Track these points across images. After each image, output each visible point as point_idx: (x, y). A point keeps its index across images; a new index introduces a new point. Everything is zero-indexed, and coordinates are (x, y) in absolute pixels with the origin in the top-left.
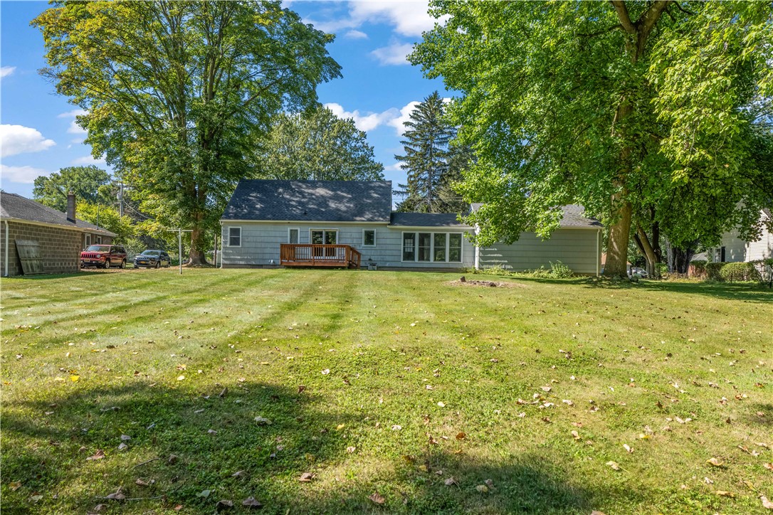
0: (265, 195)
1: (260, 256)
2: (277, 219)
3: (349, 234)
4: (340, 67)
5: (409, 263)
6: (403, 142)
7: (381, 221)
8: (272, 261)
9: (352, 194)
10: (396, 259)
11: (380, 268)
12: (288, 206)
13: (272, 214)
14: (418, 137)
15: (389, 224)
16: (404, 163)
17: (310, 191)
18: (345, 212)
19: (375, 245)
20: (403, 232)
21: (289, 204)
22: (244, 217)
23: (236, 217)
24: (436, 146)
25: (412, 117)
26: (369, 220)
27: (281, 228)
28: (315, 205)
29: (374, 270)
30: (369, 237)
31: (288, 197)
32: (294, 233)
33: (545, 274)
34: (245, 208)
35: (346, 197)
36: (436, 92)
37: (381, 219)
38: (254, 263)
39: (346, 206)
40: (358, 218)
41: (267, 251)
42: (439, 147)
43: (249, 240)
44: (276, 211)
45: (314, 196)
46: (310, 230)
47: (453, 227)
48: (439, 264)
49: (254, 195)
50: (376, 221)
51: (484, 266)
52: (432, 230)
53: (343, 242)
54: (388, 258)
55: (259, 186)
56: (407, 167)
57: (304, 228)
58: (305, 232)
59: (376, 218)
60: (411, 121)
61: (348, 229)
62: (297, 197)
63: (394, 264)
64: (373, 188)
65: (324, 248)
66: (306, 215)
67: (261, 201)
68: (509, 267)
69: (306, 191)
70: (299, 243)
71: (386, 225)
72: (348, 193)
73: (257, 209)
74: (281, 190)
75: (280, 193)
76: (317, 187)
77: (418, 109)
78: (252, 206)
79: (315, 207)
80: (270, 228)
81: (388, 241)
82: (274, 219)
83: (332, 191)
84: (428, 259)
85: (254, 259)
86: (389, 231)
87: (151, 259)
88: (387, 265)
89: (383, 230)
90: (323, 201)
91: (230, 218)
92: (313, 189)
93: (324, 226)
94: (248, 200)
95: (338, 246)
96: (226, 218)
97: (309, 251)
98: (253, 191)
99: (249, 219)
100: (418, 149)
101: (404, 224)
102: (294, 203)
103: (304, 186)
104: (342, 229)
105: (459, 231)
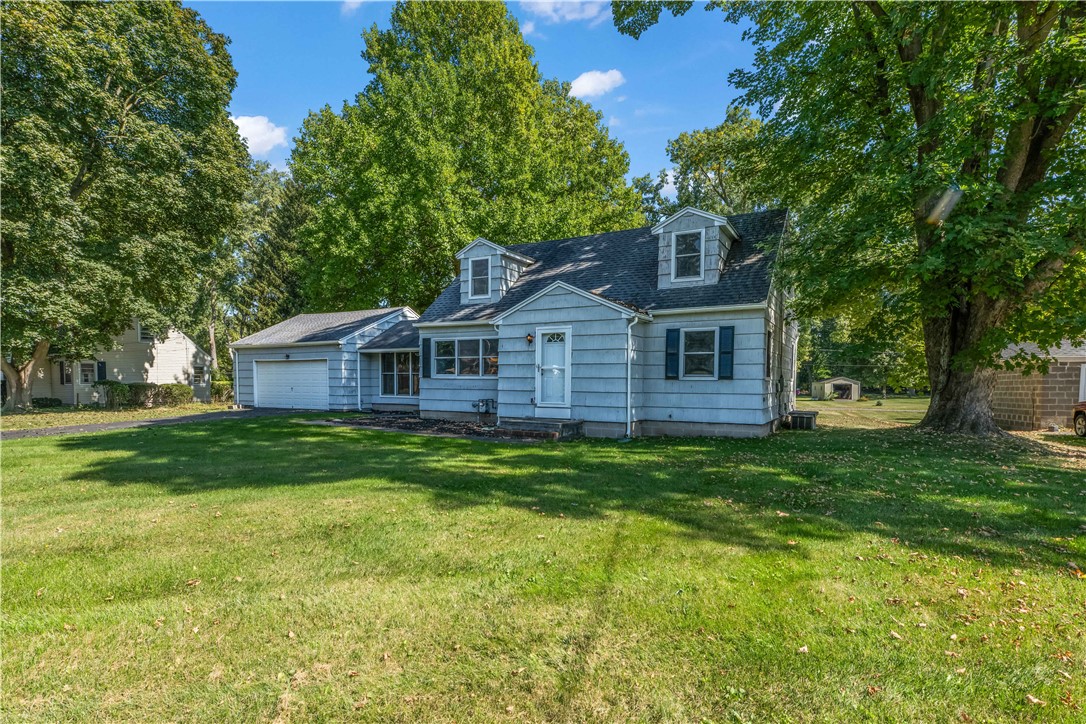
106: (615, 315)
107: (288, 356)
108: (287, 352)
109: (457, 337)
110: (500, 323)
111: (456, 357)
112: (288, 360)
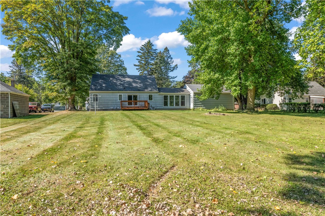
0: (105, 81)
1: (107, 106)
2: (113, 91)
3: (143, 96)
4: (129, 30)
5: (166, 107)
6: (137, 59)
7: (155, 91)
8: (112, 108)
9: (141, 80)
10: (161, 105)
11: (156, 109)
12: (117, 85)
13: (110, 88)
14: (143, 57)
15: (158, 92)
16: (137, 67)
17: (123, 79)
18: (140, 88)
19: (153, 100)
20: (163, 95)
21: (117, 84)
22: (99, 90)
23: (96, 90)
24: (150, 61)
25: (141, 49)
26: (150, 91)
27: (115, 94)
28: (127, 85)
29: (154, 110)
30: (150, 98)
31: (115, 81)
32: (120, 96)
33: (217, 110)
34: (98, 86)
35: (139, 82)
36: (150, 40)
37: (155, 90)
38: (104, 109)
39: (139, 85)
40: (146, 90)
41: (110, 103)
42: (151, 62)
43: (102, 99)
44: (112, 87)
45: (126, 81)
46: (127, 95)
47: (182, 93)
48: (177, 107)
49: (101, 81)
50: (153, 91)
51: (195, 108)
52: (174, 94)
53: (141, 99)
54: (158, 105)
55: (102, 77)
56: (139, 69)
57: (125, 94)
58: (125, 95)
59: (153, 90)
60: (140, 51)
61: (142, 94)
62: (119, 81)
63: (161, 108)
64: (148, 78)
65: (133, 102)
66: (125, 89)
67: (105, 83)
68: (204, 107)
69: (122, 79)
70: (123, 100)
71: (157, 93)
72: (139, 80)
73: (103, 86)
74: (111, 79)
75: (111, 80)
76: (126, 78)
77: (143, 47)
78: (101, 85)
79: (127, 86)
80: (110, 94)
81: (158, 99)
82: (112, 91)
83: (132, 79)
84: (173, 105)
85: (104, 107)
86: (158, 95)
87: (48, 108)
88: (158, 108)
89: (156, 94)
90: (130, 83)
91: (93, 90)
92: (124, 78)
93: (133, 93)
94: (99, 83)
95: (138, 101)
96: (92, 90)
97: (127, 103)
98: (100, 79)
99: (101, 91)
100: (143, 62)
101: (163, 92)
102: (118, 84)
103: (120, 77)
104: (140, 94)
105: (184, 94)
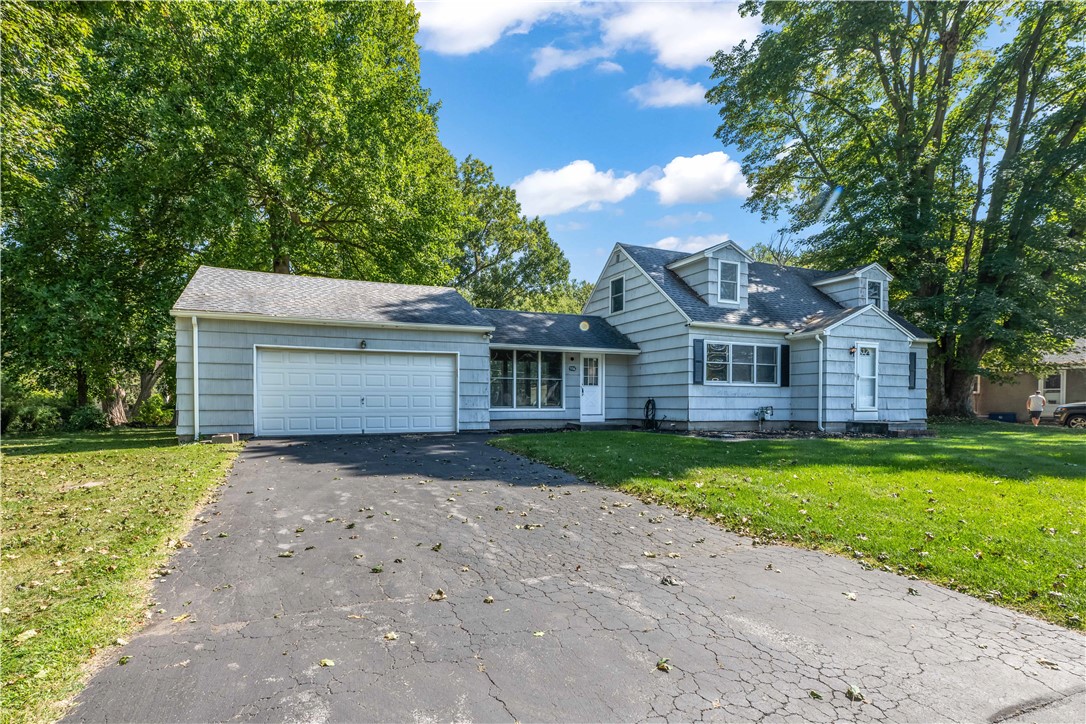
106: (903, 338)
107: (363, 344)
108: (362, 335)
109: (731, 342)
110: (828, 333)
111: (731, 362)
112: (362, 350)
